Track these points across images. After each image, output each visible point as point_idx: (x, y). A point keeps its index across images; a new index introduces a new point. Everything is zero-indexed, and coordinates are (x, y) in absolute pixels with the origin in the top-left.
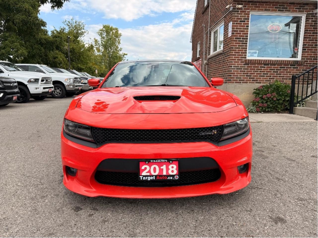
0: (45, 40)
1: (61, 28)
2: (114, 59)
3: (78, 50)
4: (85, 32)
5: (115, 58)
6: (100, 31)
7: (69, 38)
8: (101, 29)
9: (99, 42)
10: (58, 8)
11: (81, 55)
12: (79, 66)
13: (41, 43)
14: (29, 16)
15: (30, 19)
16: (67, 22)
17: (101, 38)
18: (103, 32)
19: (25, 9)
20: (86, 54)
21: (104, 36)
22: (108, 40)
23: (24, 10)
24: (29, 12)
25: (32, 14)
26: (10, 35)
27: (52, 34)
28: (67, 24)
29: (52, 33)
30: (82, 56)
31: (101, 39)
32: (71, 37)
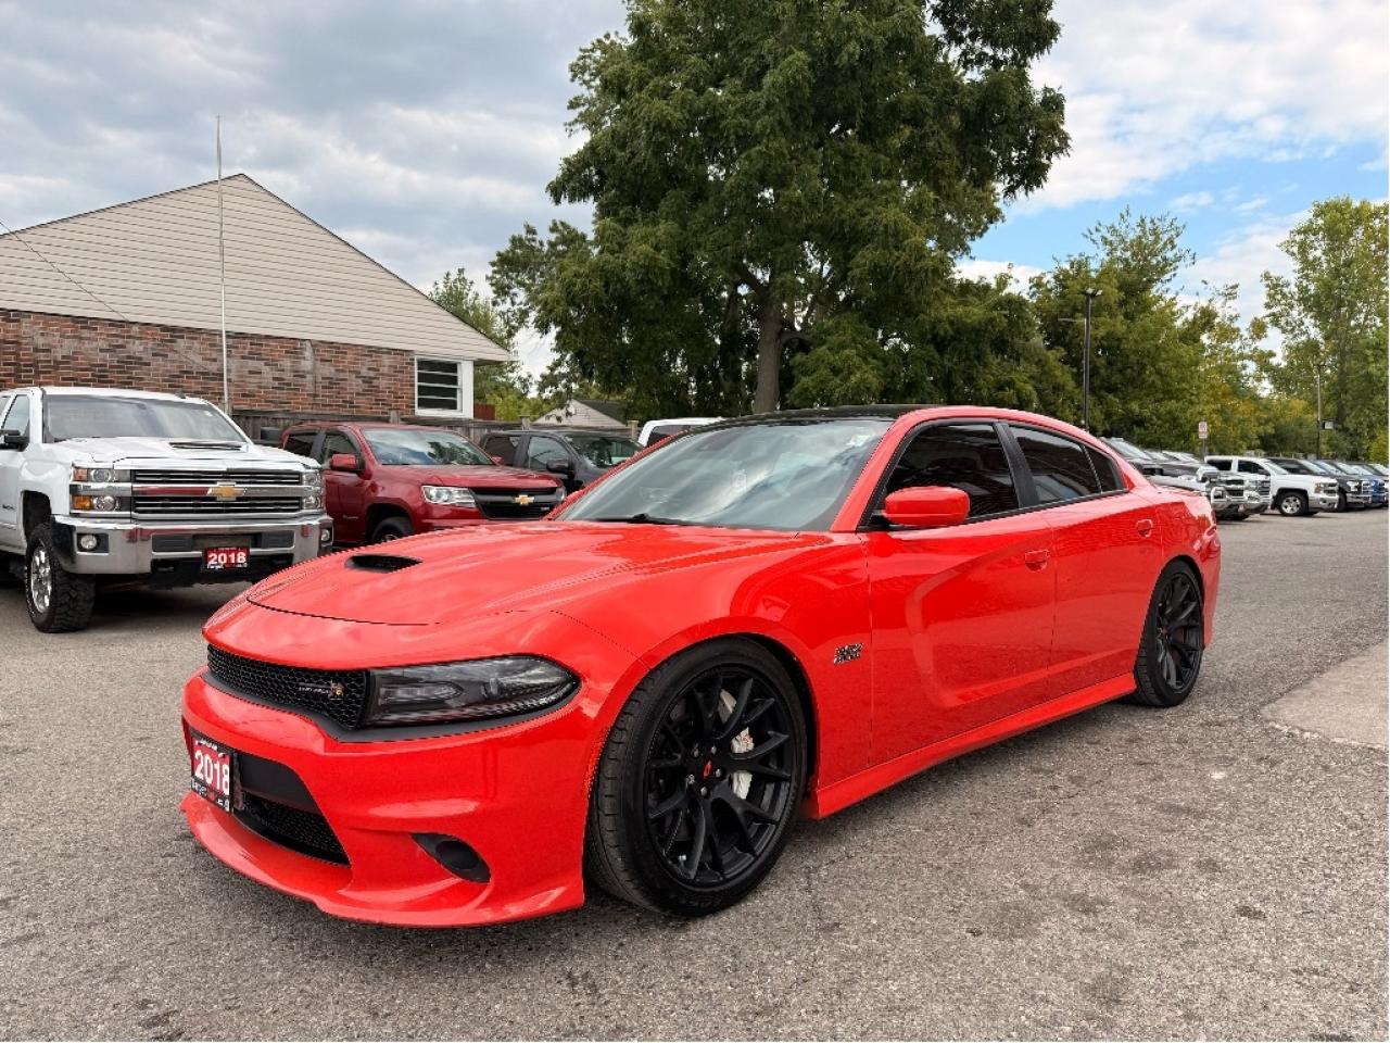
0: (952, 323)
1: (1072, 259)
2: (1366, 358)
3: (1136, 341)
4: (1178, 259)
5: (1369, 352)
6: (1299, 232)
7: (1093, 295)
8: (1305, 223)
9: (1286, 290)
10: (1026, 194)
11: (1145, 361)
12: (1132, 412)
13: (935, 337)
14: (896, 248)
15: (898, 258)
16: (1104, 232)
17: (1298, 267)
18: (1313, 238)
19: (886, 226)
20: (1171, 354)
21: (1318, 253)
22: (1336, 273)
23: (882, 229)
24: (896, 234)
25: (906, 237)
26: (839, 323)
27: (1034, 289)
28: (1104, 239)
29: (1034, 286)
30: (1154, 366)
31: (1303, 269)
32: (1100, 293)
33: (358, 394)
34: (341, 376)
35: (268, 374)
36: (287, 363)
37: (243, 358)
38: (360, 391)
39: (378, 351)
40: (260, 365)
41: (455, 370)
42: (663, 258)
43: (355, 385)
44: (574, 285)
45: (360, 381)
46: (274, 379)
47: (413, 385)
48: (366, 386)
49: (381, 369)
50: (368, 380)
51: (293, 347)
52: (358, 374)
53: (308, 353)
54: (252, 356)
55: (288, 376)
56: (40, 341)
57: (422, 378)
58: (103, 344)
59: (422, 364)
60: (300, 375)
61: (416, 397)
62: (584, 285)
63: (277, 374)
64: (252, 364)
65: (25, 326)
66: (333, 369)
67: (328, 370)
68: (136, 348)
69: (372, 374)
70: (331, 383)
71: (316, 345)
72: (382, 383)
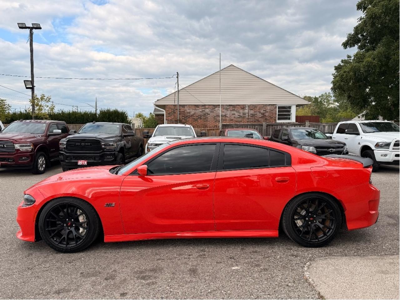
33: (260, 118)
34: (255, 113)
35: (237, 114)
36: (241, 111)
37: (231, 111)
38: (261, 116)
39: (266, 105)
40: (235, 112)
41: (290, 108)
42: (375, 62)
43: (259, 115)
44: (343, 75)
45: (261, 114)
46: (238, 115)
47: (276, 114)
48: (262, 115)
49: (267, 110)
50: (263, 114)
51: (243, 107)
52: (260, 112)
53: (247, 108)
54: (233, 110)
55: (241, 114)
56: (188, 111)
57: (279, 111)
58: (201, 111)
59: (279, 108)
60: (244, 114)
61: (277, 117)
62: (347, 75)
63: (239, 114)
64: (233, 112)
65: (186, 108)
66: (253, 112)
67: (252, 112)
68: (207, 111)
69: (264, 112)
70: (253, 115)
71: (249, 106)
72: (267, 114)
